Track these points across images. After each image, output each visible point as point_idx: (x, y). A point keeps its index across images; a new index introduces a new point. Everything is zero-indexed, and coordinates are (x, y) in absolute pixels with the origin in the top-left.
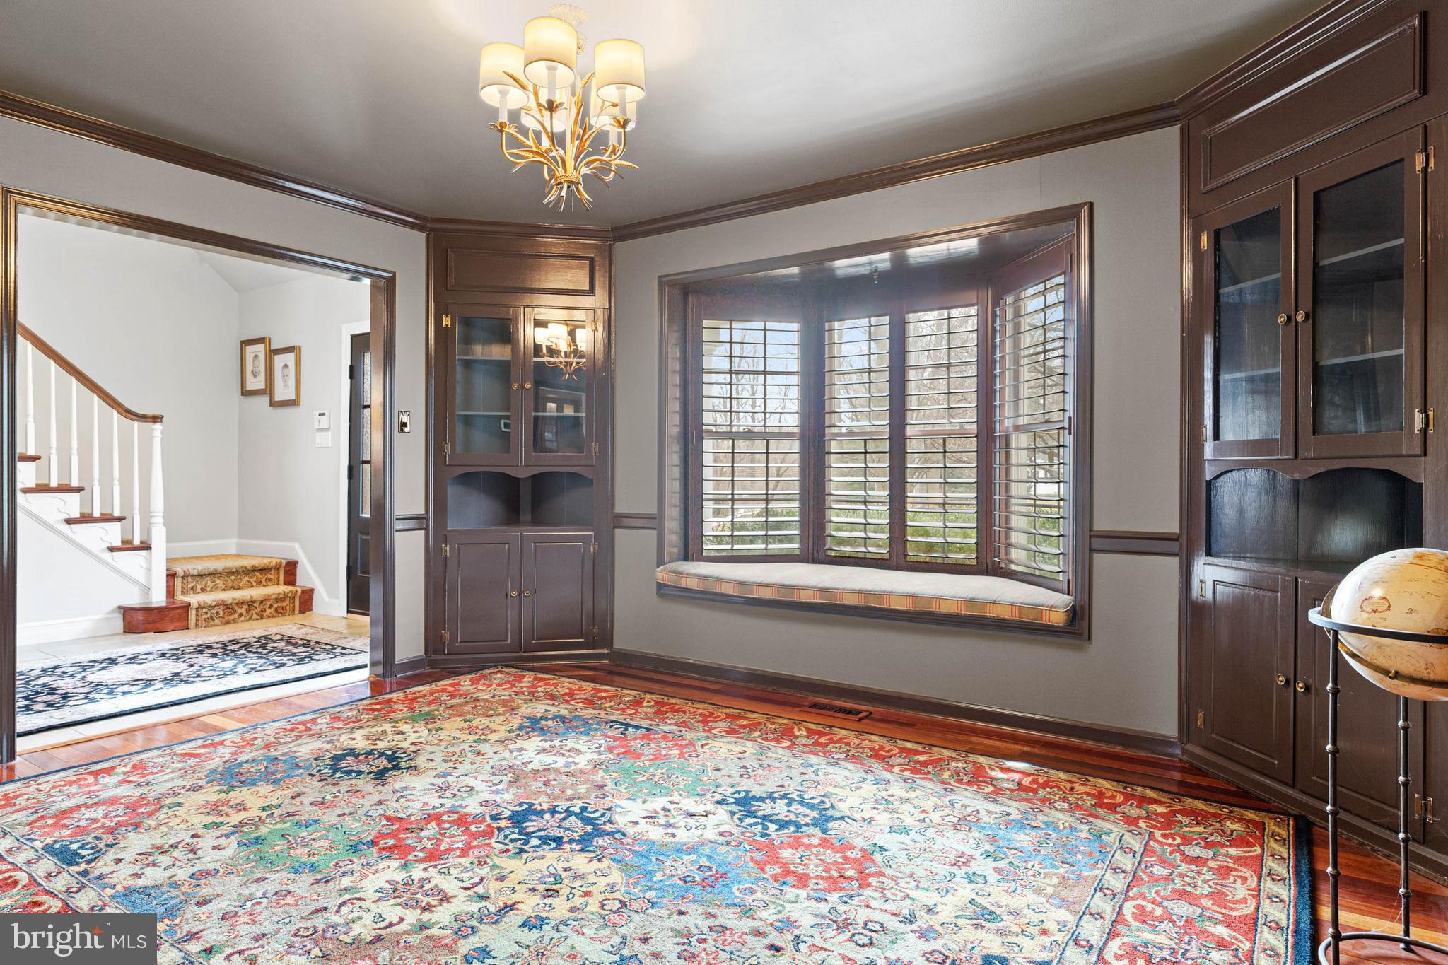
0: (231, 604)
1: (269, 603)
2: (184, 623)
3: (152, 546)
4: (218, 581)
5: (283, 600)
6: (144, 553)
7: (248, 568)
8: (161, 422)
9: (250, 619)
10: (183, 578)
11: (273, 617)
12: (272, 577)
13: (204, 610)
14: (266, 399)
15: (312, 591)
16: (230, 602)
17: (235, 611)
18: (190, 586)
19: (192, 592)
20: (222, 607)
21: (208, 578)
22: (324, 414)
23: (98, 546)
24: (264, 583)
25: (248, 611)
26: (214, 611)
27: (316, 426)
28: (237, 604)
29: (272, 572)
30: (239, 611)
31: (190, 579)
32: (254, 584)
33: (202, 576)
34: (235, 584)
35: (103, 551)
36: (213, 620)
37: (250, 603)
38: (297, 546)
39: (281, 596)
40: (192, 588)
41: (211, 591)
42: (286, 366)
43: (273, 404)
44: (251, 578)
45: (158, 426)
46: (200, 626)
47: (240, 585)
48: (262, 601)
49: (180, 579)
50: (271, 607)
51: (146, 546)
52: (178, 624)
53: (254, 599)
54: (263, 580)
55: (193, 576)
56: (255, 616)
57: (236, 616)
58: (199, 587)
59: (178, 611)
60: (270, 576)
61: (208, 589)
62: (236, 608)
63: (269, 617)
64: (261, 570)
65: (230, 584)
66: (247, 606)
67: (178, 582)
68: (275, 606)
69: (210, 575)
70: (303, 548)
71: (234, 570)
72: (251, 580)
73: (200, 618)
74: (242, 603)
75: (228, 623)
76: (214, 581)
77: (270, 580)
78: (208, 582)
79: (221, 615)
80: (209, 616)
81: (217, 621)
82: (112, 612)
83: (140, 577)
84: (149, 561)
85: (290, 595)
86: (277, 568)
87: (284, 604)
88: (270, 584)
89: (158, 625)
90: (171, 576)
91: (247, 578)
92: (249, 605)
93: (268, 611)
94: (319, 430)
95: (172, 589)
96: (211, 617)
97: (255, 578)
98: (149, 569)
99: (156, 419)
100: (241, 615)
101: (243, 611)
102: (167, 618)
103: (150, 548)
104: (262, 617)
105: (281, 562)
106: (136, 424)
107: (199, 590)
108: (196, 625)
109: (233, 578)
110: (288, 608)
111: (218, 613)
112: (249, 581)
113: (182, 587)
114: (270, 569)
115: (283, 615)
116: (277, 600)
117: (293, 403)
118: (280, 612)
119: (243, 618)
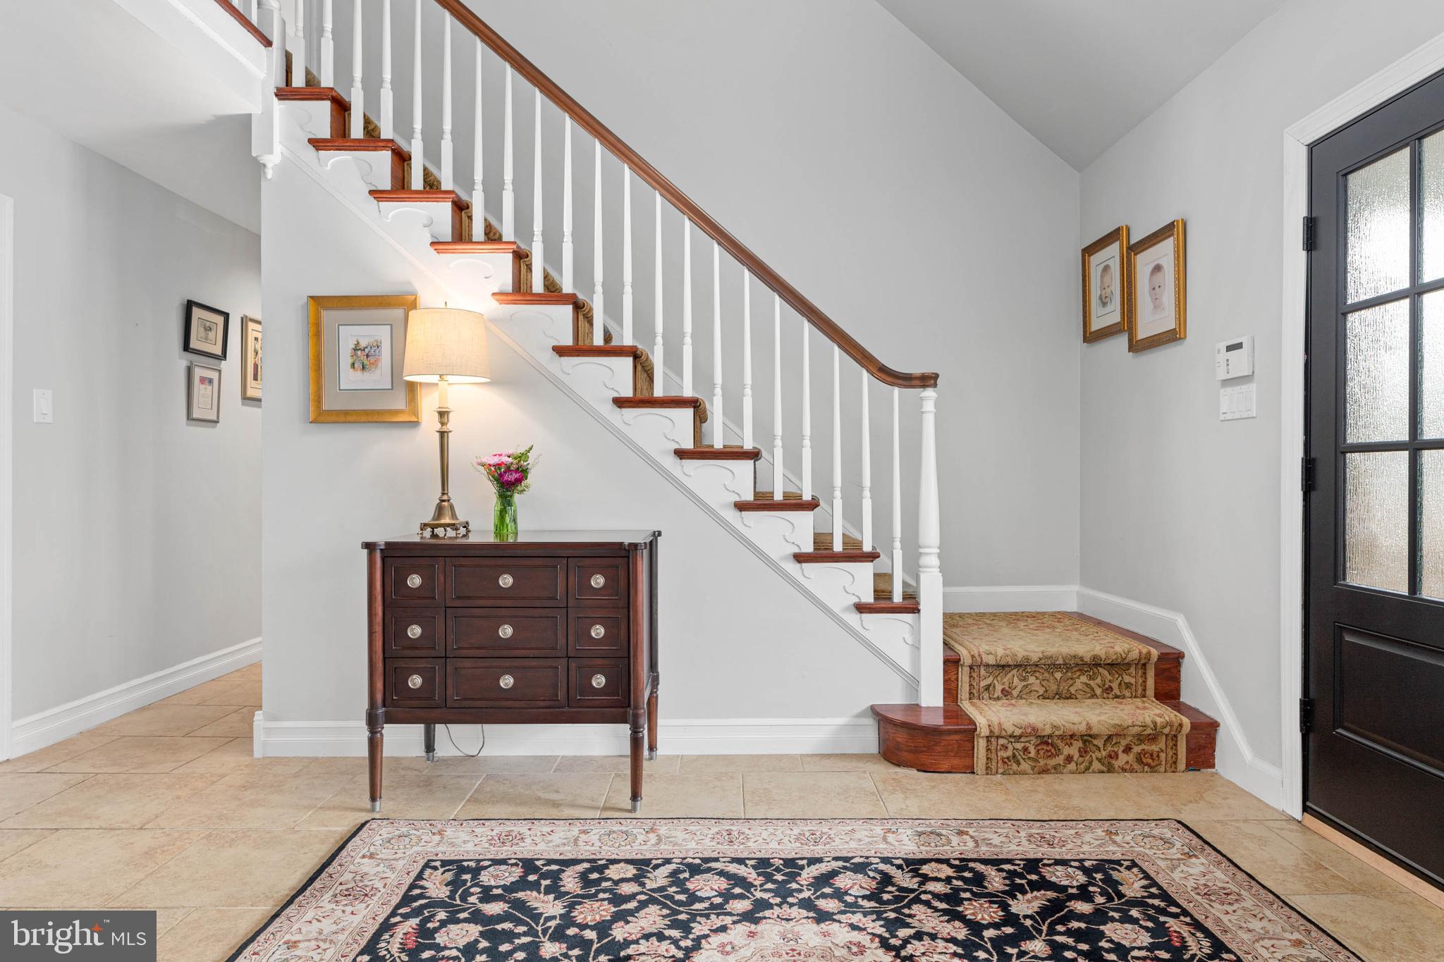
0: (1050, 736)
1: (1124, 743)
2: (967, 762)
3: (921, 607)
4: (1032, 680)
5: (1153, 738)
6: (908, 617)
7: (1087, 659)
8: (935, 385)
9: (1087, 769)
10: (971, 667)
11: (1132, 771)
12: (1133, 681)
13: (1002, 741)
14: (1122, 341)
15: (1214, 725)
16: (1048, 731)
17: (1058, 752)
18: (983, 684)
19: (986, 695)
20: (1034, 740)
21: (1015, 671)
22: (1239, 346)
23: (840, 602)
24: (1116, 691)
25: (1083, 752)
26: (1019, 746)
27: (1222, 375)
28: (1061, 737)
29: (1132, 670)
30: (1067, 751)
31: (983, 672)
32: (1098, 691)
33: (1003, 666)
34: (1064, 686)
35: (847, 609)
36: (1018, 763)
37: (1087, 739)
38: (1181, 621)
39: (1149, 731)
40: (987, 688)
41: (1020, 697)
42: (1158, 268)
43: (1136, 347)
44: (1091, 678)
45: (929, 393)
46: (994, 771)
47: (1073, 690)
48: (1110, 737)
49: (967, 669)
50: (1128, 750)
51: (911, 605)
52: (956, 762)
53: (1094, 731)
54: (1115, 685)
55: (987, 666)
56: (1096, 765)
57: (1060, 760)
58: (999, 688)
59: (957, 737)
60: (1127, 679)
61: (1015, 693)
62: (1060, 744)
63: (1124, 770)
64: (1111, 665)
65: (1054, 687)
66: (1080, 744)
67: (964, 675)
68: (1137, 749)
69: (1018, 666)
70: (1193, 626)
71: (1060, 661)
72: (1091, 683)
73: (993, 756)
74: (1072, 736)
75: (1045, 771)
76: (1025, 679)
77: (1128, 686)
78: (1014, 678)
79: (1033, 754)
80: (1009, 753)
81: (1025, 766)
82: (861, 715)
83: (903, 659)
84: (916, 631)
85: (1166, 731)
86: (1142, 664)
87: (1155, 748)
88: (1127, 694)
89: (924, 758)
90: (952, 663)
91: (1084, 679)
92: (1085, 742)
93: (1123, 759)
94: (1227, 382)
95: (953, 685)
96: (1014, 756)
97: (1099, 680)
98: (916, 647)
99: (927, 380)
100: (1069, 759)
101: (1073, 751)
102: (938, 748)
103: (919, 611)
104: (1110, 769)
105: (1149, 653)
106: (896, 391)
107: (998, 693)
108: (987, 768)
109: (1058, 675)
110: (1163, 755)
111: (1025, 750)
112: (1087, 685)
113: (971, 685)
114: (1129, 665)
115: (1153, 769)
116: (1140, 738)
117: (1172, 337)
118: (1147, 763)
119: (1072, 766)
